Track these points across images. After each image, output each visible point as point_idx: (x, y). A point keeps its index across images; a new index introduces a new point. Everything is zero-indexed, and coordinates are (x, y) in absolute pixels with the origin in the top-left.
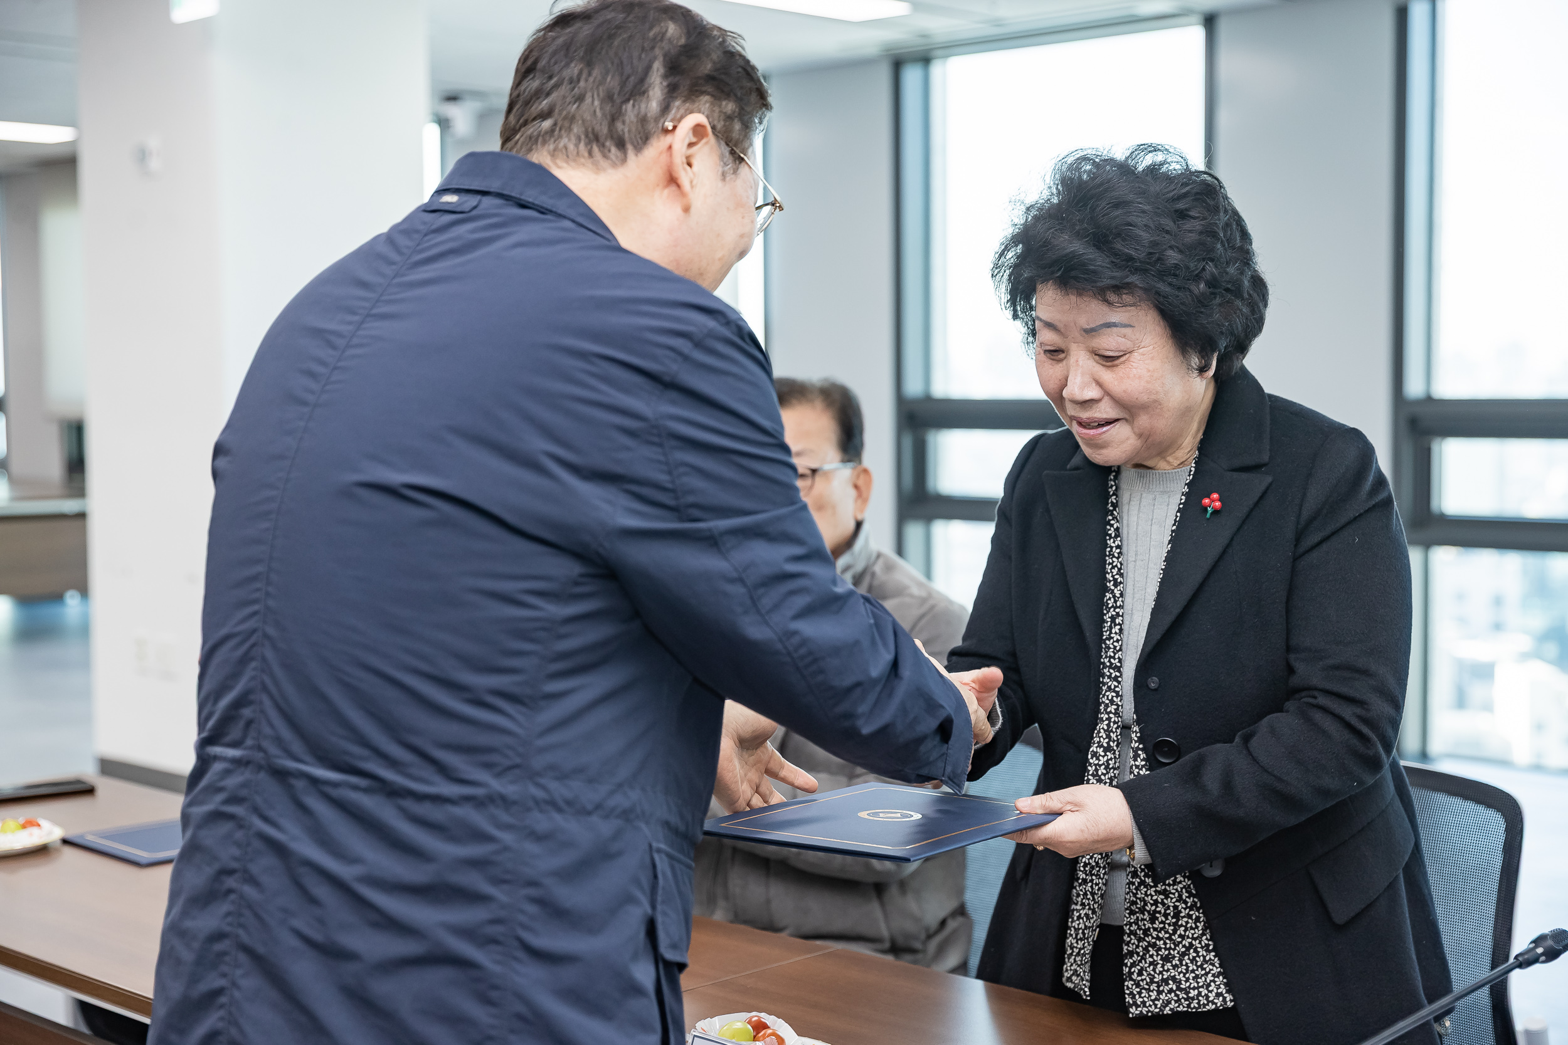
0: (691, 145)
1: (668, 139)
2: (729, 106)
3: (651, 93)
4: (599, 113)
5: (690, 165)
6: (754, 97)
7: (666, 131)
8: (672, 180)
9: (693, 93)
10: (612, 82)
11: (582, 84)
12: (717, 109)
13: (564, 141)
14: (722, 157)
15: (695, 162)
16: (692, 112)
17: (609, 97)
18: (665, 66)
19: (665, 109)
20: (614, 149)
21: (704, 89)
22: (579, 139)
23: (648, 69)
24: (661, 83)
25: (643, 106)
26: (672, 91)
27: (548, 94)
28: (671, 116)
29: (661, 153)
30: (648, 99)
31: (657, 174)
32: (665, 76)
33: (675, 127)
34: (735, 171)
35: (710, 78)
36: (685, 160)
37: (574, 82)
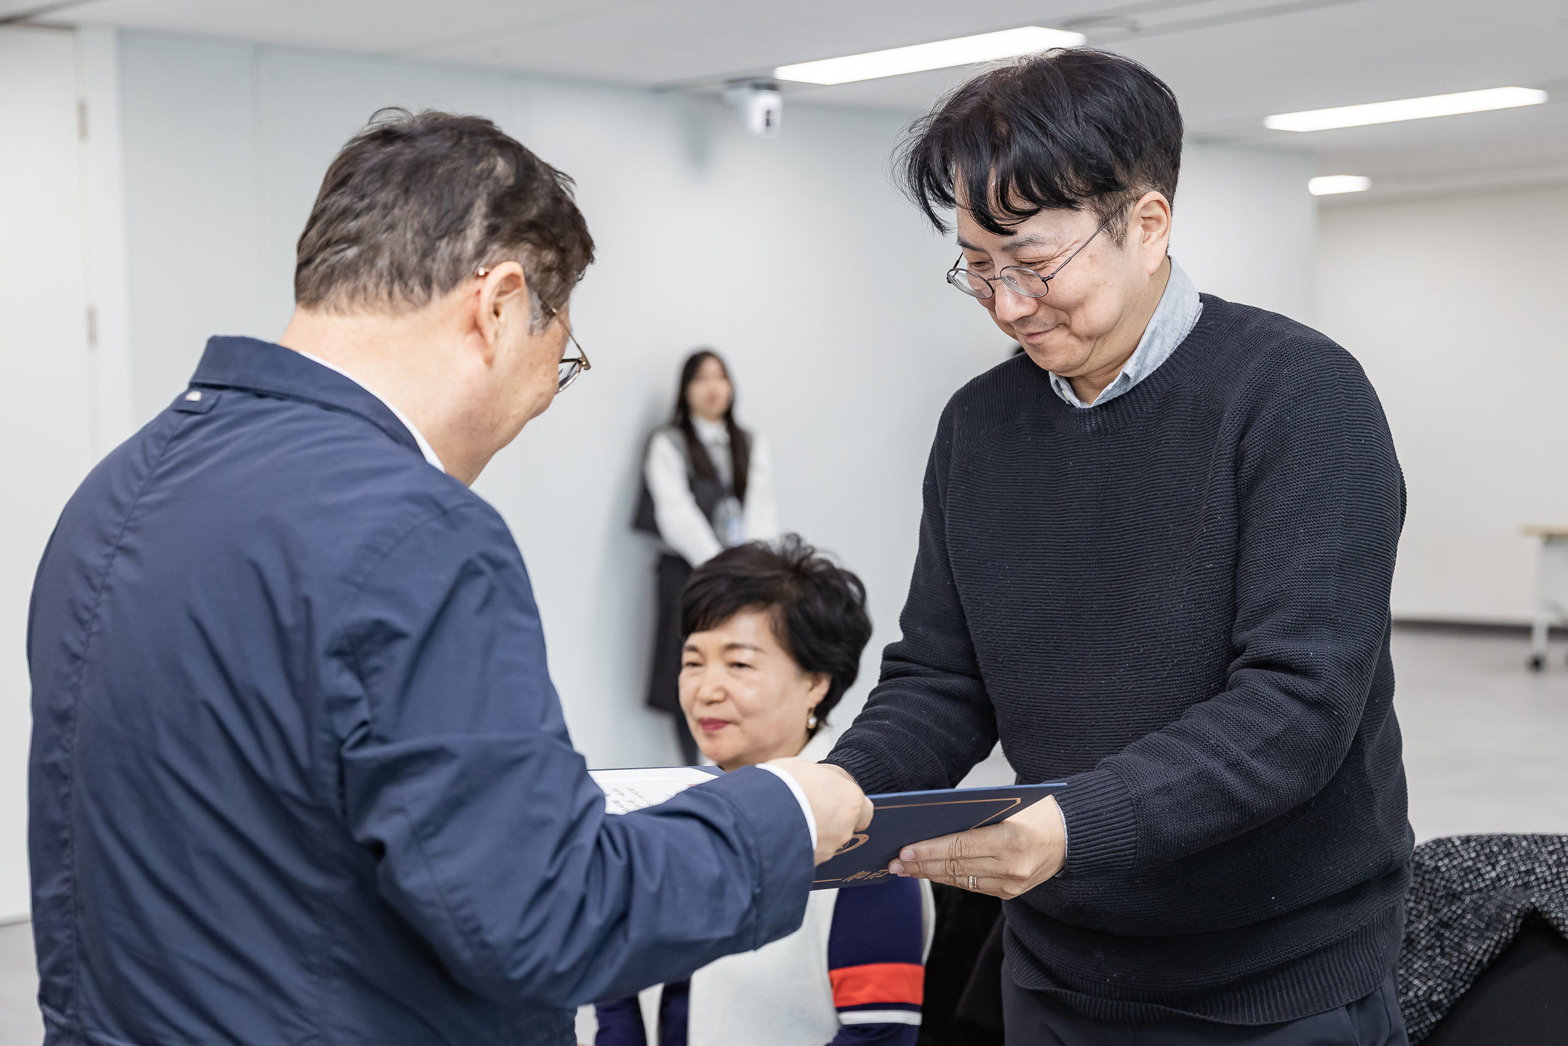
0: (501, 293)
1: (479, 283)
2: (549, 257)
3: (468, 232)
4: (409, 248)
5: (497, 313)
6: (577, 251)
7: (478, 276)
8: (476, 326)
9: (513, 239)
10: (429, 215)
11: (396, 211)
12: (535, 259)
13: (364, 278)
14: (532, 310)
15: (503, 312)
16: (508, 260)
17: (424, 230)
18: (487, 206)
19: (480, 253)
20: (417, 289)
21: (524, 236)
22: (381, 276)
23: (469, 206)
24: (481, 223)
25: (459, 245)
26: (492, 232)
27: (357, 216)
28: (485, 260)
29: (469, 297)
30: (465, 239)
31: (459, 319)
32: (486, 216)
33: (486, 274)
34: (545, 326)
35: (532, 225)
36: (492, 309)
37: (387, 209)
